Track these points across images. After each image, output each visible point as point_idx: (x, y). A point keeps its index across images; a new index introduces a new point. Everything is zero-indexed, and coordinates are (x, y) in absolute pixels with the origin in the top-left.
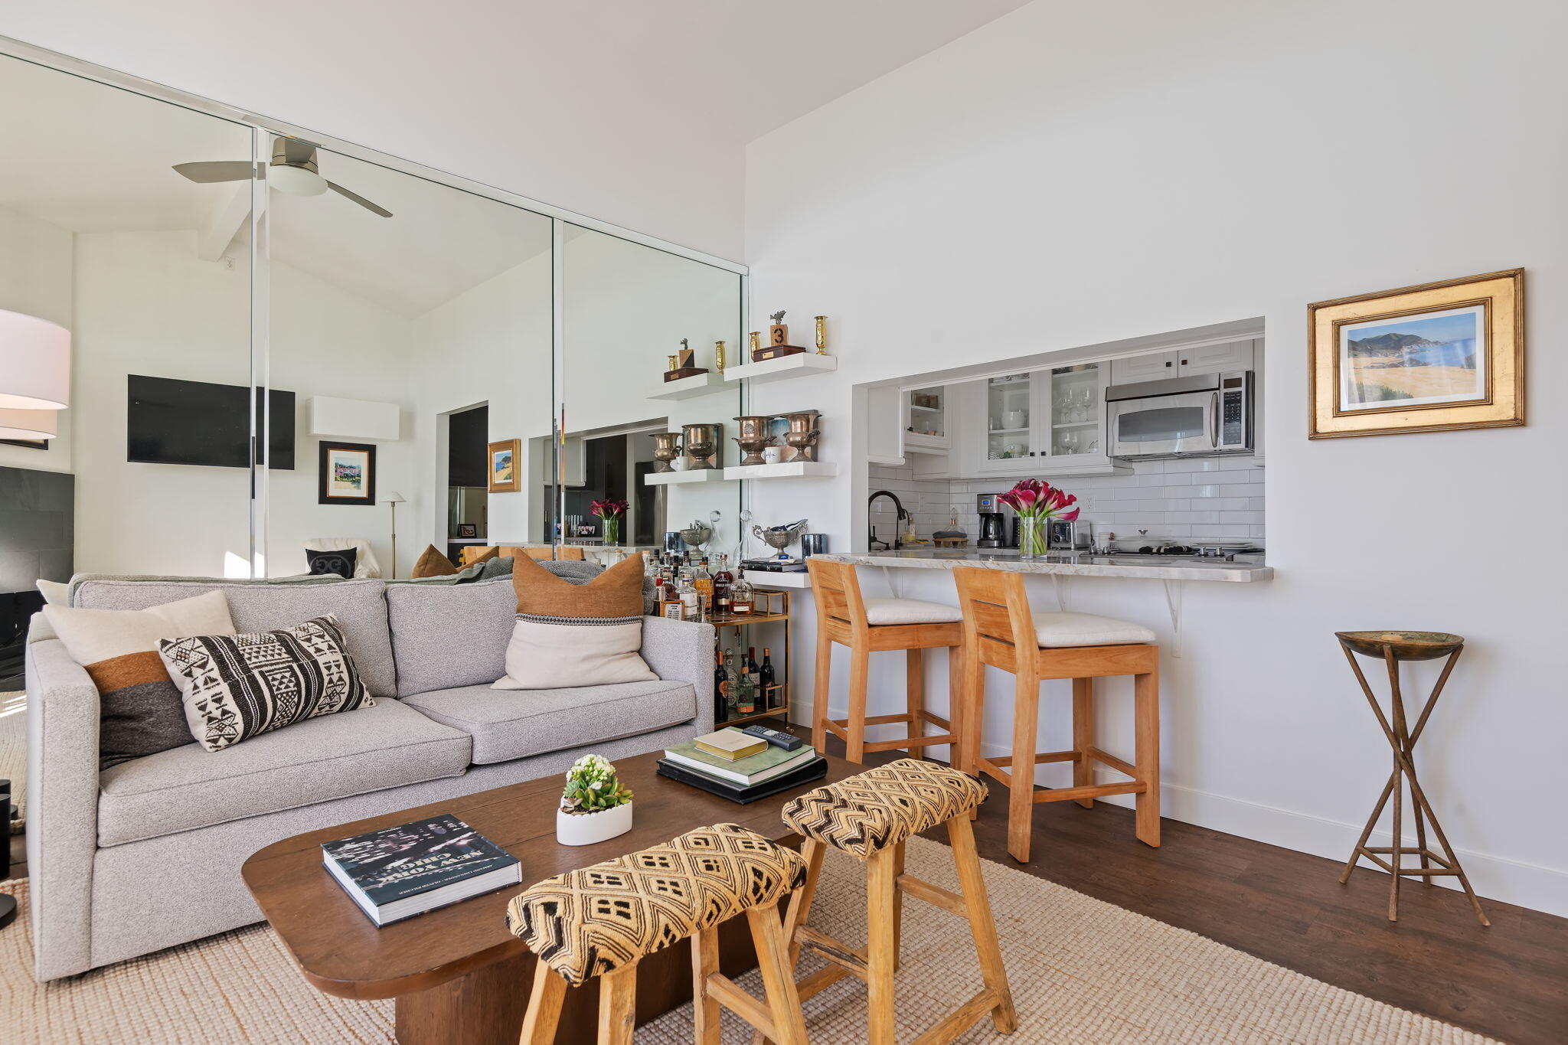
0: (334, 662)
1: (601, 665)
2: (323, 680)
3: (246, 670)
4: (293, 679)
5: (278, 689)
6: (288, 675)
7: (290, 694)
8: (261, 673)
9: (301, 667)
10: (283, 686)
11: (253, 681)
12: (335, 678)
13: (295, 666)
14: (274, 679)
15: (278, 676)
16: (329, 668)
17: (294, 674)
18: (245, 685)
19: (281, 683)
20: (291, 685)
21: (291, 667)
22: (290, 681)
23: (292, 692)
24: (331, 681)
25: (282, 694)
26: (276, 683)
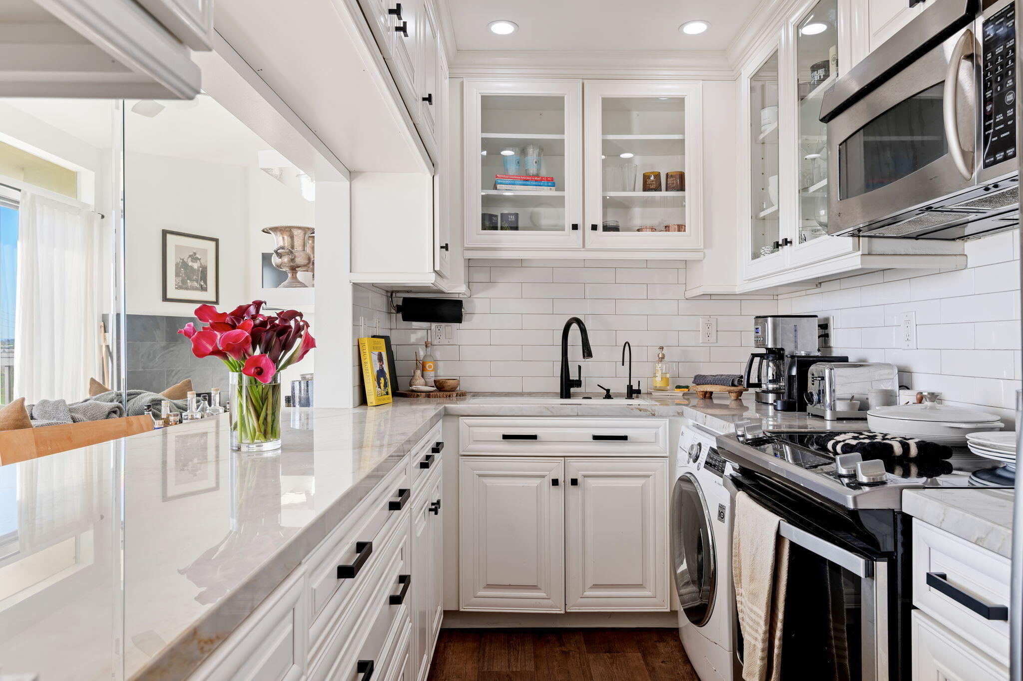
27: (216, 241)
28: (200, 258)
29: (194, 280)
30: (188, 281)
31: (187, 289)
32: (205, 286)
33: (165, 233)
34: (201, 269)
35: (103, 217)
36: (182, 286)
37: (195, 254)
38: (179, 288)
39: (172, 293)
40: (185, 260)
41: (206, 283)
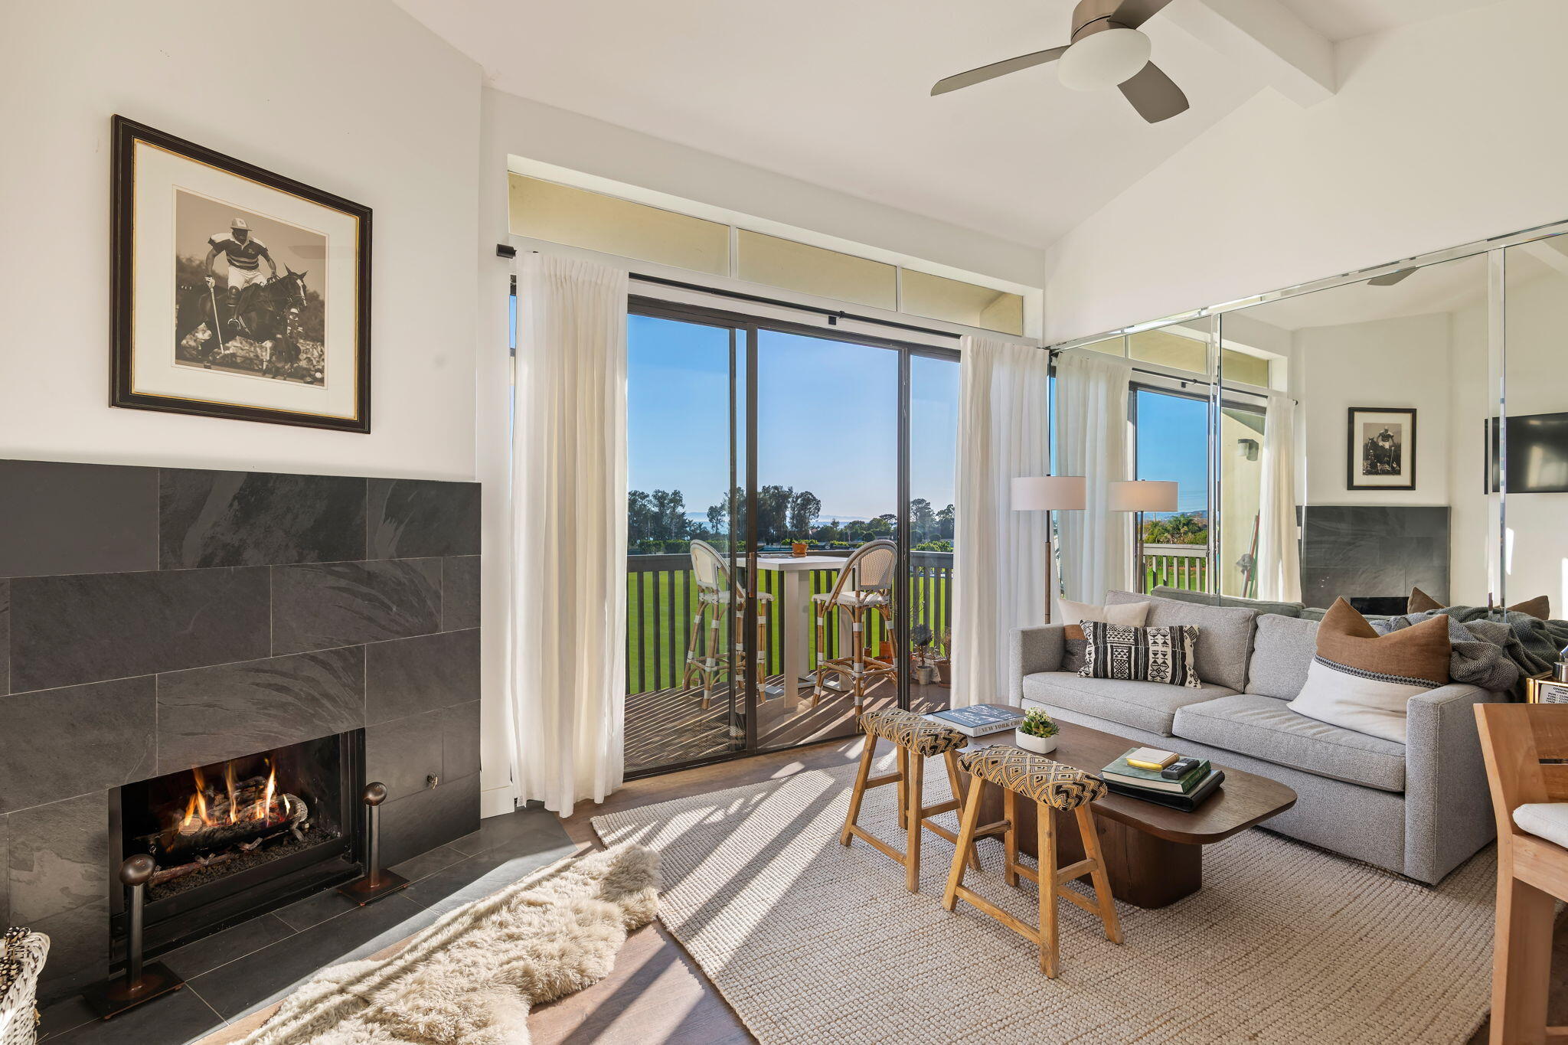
0: (1162, 651)
1: (1353, 713)
2: (1148, 660)
3: (1105, 643)
4: (1127, 654)
5: (1116, 657)
6: (1126, 651)
7: (1122, 661)
8: (1112, 646)
9: (1137, 650)
10: (1119, 656)
11: (1106, 648)
12: (1160, 661)
13: (1133, 647)
14: (1116, 651)
15: (1120, 650)
16: (1155, 654)
17: (1130, 652)
18: (1101, 650)
20: (1125, 656)
21: (1130, 648)
22: (1125, 654)
23: (1125, 661)
24: (1155, 662)
25: (1117, 660)
26: (1116, 653)
27: (1413, 412)
28: (1392, 435)
29: (1384, 463)
30: (1379, 464)
31: (1377, 473)
32: (1398, 468)
33: (1352, 411)
34: (1393, 448)
35: (1297, 403)
36: (1371, 470)
37: (1386, 431)
38: (1368, 472)
39: (1360, 479)
40: (1375, 440)
41: (1399, 465)
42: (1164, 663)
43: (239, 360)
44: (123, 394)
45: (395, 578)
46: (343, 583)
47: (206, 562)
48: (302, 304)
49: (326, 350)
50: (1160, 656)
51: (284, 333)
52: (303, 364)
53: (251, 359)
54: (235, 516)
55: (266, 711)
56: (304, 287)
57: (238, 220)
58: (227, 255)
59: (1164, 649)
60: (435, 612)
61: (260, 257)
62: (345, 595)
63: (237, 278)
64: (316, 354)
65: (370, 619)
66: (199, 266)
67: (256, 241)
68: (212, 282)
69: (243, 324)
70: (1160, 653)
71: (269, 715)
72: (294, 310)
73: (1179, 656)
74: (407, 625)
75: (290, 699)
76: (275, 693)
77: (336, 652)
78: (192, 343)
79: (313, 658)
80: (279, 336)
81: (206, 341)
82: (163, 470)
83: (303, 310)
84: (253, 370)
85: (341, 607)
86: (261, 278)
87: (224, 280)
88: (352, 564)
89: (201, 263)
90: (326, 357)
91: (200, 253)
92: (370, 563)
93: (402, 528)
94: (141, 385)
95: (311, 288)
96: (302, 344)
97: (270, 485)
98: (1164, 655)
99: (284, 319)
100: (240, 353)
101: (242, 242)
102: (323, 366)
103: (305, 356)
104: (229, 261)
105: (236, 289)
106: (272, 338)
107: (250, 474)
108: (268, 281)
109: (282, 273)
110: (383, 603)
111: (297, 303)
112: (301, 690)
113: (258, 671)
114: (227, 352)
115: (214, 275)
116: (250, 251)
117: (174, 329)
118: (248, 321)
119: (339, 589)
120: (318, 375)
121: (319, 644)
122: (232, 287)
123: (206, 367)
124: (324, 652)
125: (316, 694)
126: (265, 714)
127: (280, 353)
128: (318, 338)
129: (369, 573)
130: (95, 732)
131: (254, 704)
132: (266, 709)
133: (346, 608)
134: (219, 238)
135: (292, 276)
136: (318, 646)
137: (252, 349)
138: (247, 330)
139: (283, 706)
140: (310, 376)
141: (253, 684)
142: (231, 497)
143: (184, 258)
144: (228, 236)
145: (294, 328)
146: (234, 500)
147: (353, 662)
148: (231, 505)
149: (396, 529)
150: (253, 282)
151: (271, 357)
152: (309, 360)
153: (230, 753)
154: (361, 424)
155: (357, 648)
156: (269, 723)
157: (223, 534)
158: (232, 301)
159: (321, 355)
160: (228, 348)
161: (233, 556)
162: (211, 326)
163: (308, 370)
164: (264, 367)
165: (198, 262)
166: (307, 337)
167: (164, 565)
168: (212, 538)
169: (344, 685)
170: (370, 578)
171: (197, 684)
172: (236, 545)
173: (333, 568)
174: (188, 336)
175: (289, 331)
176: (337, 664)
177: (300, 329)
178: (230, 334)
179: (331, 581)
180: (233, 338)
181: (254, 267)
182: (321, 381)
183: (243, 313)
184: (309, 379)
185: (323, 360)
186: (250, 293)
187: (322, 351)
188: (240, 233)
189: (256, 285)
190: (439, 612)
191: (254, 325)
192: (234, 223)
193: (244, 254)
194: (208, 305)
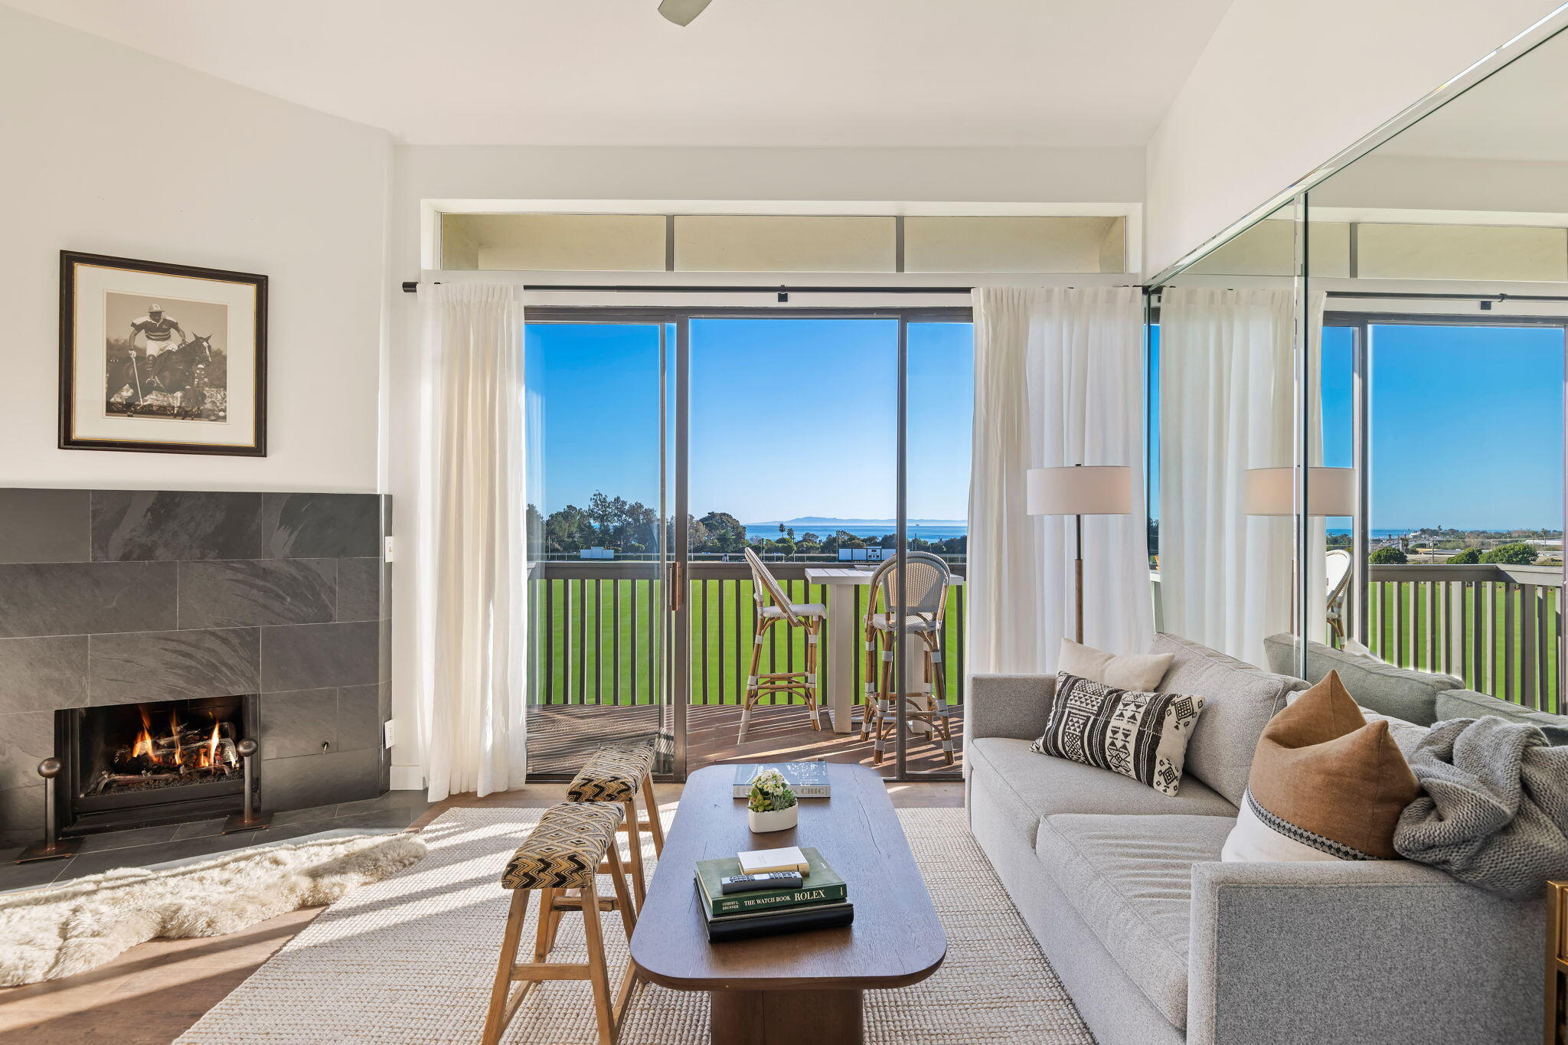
0: (1124, 729)
3: (1064, 707)
4: (1082, 726)
5: (1069, 729)
6: (1081, 721)
7: (1074, 736)
8: (1070, 712)
9: (1095, 721)
10: (1072, 728)
11: (1063, 713)
12: (1119, 744)
13: (1092, 718)
14: (1072, 721)
15: (1076, 720)
16: (1114, 732)
18: (1058, 716)
19: (1073, 725)
20: (1078, 730)
21: (1089, 718)
22: (1079, 727)
24: (1113, 744)
25: (1070, 733)
26: (1071, 723)
42: (1124, 747)
43: (154, 408)
44: (67, 441)
45: (289, 574)
46: (241, 577)
47: (126, 557)
48: (208, 361)
49: (228, 393)
50: (1120, 736)
51: (192, 384)
52: (208, 406)
53: (165, 407)
54: (149, 523)
55: (174, 671)
56: (209, 347)
57: (154, 306)
58: (146, 332)
59: (1129, 727)
60: (329, 605)
61: (173, 331)
62: (242, 586)
63: (153, 348)
64: (219, 397)
65: (265, 606)
66: (124, 344)
67: (168, 318)
68: (134, 354)
69: (159, 382)
70: (1121, 731)
71: (175, 674)
72: (200, 366)
73: (1147, 741)
74: (302, 614)
75: (193, 663)
76: (181, 657)
77: (233, 631)
78: (119, 400)
79: (213, 634)
80: (188, 387)
81: (129, 397)
82: (94, 491)
83: (208, 365)
84: (167, 415)
85: (238, 595)
86: (173, 345)
87: (144, 351)
88: (248, 561)
89: (126, 341)
90: (227, 399)
91: (124, 334)
92: (265, 562)
93: (296, 533)
94: (79, 432)
95: (214, 347)
96: (207, 391)
97: (176, 501)
98: (1126, 736)
99: (192, 374)
100: (156, 403)
101: (158, 321)
102: (226, 407)
103: (210, 400)
104: (147, 337)
105: (153, 356)
106: (182, 389)
107: (160, 493)
108: (179, 347)
109: (190, 339)
110: (277, 595)
111: (204, 360)
112: (203, 658)
113: (166, 639)
114: (146, 403)
115: (136, 349)
116: (164, 326)
117: (105, 391)
118: (162, 379)
119: (236, 581)
120: (221, 414)
121: (218, 623)
122: (150, 356)
123: (129, 416)
124: (223, 630)
125: (215, 662)
126: (172, 673)
127: (189, 400)
128: (221, 383)
129: (264, 569)
130: (46, 670)
131: (163, 664)
132: (173, 669)
133: (242, 596)
134: (139, 321)
135: (198, 340)
136: (218, 625)
137: (166, 399)
138: (161, 385)
139: (188, 668)
140: (214, 415)
141: (163, 649)
142: (145, 510)
143: (113, 338)
144: (147, 318)
145: (200, 379)
146: (147, 512)
147: (249, 640)
148: (145, 516)
149: (290, 535)
150: (167, 349)
151: (181, 404)
152: (213, 403)
153: (144, 698)
154: (259, 449)
155: (253, 629)
156: (175, 680)
157: (138, 537)
158: (149, 366)
159: (224, 398)
160: (146, 401)
161: (147, 552)
162: (133, 386)
163: (212, 411)
164: (175, 412)
165: (123, 341)
166: (211, 385)
167: (95, 559)
168: (131, 539)
169: (241, 658)
170: (266, 573)
171: (119, 645)
172: (149, 545)
173: (231, 565)
174: (116, 395)
175: (196, 383)
176: (235, 641)
177: (206, 380)
178: (147, 390)
179: (229, 574)
180: (150, 392)
181: (167, 338)
182: (224, 418)
183: (159, 374)
184: (213, 418)
185: (226, 402)
186: (164, 358)
187: (224, 394)
188: (156, 315)
189: (169, 351)
190: (333, 604)
191: (167, 382)
192: (151, 308)
193: (160, 329)
194: (131, 372)
